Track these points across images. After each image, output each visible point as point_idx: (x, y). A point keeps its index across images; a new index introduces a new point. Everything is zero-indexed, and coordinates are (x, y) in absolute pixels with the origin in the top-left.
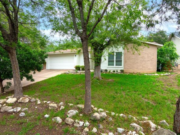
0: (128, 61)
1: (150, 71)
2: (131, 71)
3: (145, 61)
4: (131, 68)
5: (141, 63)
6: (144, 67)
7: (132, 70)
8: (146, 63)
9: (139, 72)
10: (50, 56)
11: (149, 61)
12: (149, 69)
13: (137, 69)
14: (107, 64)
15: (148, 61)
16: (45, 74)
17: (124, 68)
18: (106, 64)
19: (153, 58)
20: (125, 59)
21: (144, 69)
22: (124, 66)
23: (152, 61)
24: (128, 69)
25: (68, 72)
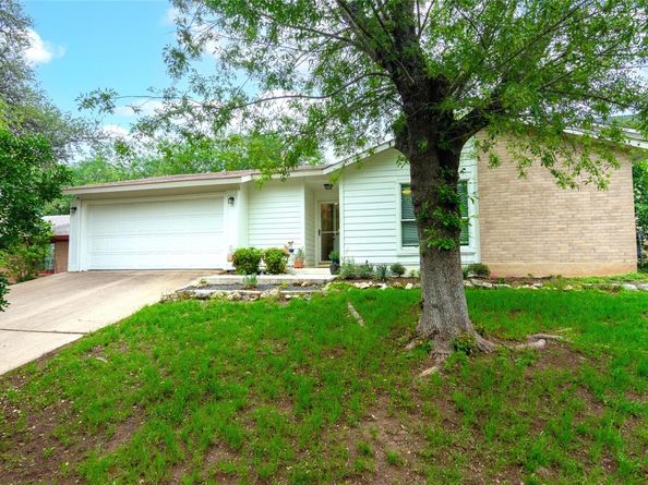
0: (500, 220)
1: (608, 265)
2: (519, 268)
3: (582, 222)
4: (514, 256)
5: (561, 229)
6: (579, 249)
7: (522, 263)
8: (585, 229)
9: (555, 272)
10: (90, 207)
11: (600, 218)
12: (602, 257)
13: (546, 258)
14: (399, 239)
15: (594, 219)
16: (55, 304)
17: (482, 256)
18: (393, 239)
19: (616, 209)
20: (483, 214)
21: (577, 256)
22: (483, 244)
23: (613, 219)
24: (500, 259)
25: (201, 285)
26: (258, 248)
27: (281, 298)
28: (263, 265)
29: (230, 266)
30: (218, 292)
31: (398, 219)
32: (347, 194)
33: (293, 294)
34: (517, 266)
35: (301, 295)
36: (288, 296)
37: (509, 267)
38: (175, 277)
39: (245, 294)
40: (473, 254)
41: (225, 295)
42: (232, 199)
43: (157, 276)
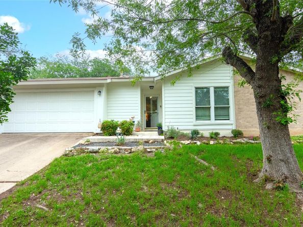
14: (194, 116)
17: (237, 126)
18: (192, 116)
24: (246, 127)
25: (87, 143)
26: (116, 120)
27: (145, 151)
28: (119, 130)
29: (99, 131)
30: (103, 148)
31: (194, 106)
32: (167, 91)
33: (151, 148)
34: (254, 131)
35: (157, 149)
36: (149, 150)
37: (250, 131)
38: (66, 138)
39: (121, 149)
40: (232, 124)
41: (108, 149)
42: (100, 92)
43: (54, 137)
